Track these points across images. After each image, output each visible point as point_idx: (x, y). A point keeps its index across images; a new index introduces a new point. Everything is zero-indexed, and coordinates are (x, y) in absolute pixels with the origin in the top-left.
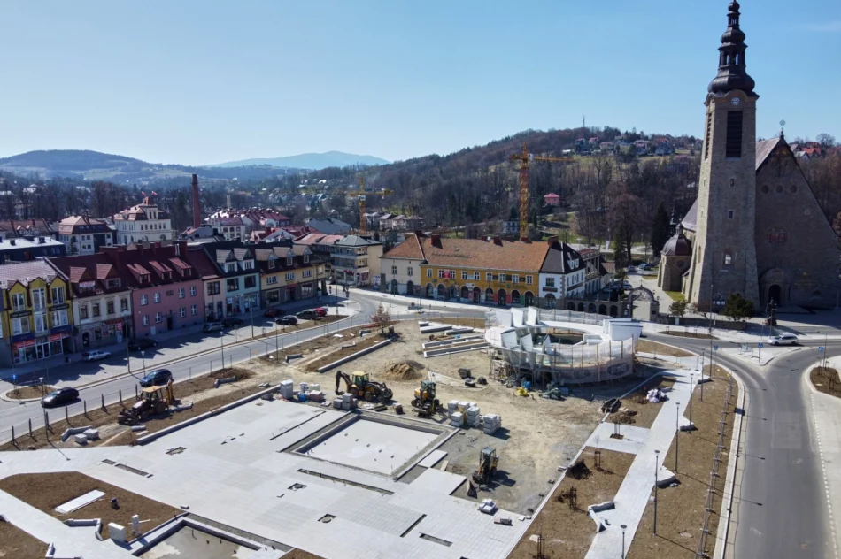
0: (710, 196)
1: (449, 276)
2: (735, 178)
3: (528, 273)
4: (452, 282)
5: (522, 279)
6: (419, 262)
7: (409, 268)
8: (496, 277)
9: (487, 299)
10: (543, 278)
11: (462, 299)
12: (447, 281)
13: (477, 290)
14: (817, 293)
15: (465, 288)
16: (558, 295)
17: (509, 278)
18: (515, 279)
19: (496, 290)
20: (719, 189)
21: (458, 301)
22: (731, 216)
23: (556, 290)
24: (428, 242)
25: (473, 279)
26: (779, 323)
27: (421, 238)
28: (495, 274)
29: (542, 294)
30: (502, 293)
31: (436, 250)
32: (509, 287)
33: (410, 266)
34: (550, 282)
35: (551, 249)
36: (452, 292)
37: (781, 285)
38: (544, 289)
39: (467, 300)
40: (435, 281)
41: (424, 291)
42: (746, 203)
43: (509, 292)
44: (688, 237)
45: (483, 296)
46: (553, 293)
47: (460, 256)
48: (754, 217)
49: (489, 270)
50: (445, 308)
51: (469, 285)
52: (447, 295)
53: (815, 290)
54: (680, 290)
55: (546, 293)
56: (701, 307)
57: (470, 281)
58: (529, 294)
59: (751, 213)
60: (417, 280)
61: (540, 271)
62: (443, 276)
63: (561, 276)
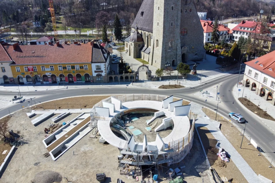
0: (164, 15)
1: (32, 70)
2: (173, 6)
3: (84, 64)
4: (36, 74)
5: (81, 67)
6: (8, 64)
7: (2, 68)
8: (65, 68)
9: (61, 80)
10: (94, 66)
11: (45, 82)
12: (31, 73)
13: (53, 76)
14: (196, 54)
15: (45, 76)
16: (103, 74)
17: (73, 67)
18: (77, 67)
19: (66, 75)
20: (167, 12)
21: (42, 84)
22: (172, 25)
23: (102, 72)
24: (11, 49)
25: (50, 70)
27: (5, 47)
28: (64, 66)
29: (95, 74)
30: (70, 76)
31: (18, 53)
32: (74, 73)
33: (3, 66)
34: (98, 68)
35: (93, 48)
36: (36, 78)
37: (186, 53)
38: (95, 72)
39: (47, 82)
40: (23, 74)
41: (16, 81)
42: (177, 18)
43: (74, 75)
45: (58, 79)
46: (100, 73)
47: (38, 56)
48: (180, 25)
49: (59, 64)
51: (47, 74)
52: (35, 82)
54: (141, 58)
55: (97, 73)
57: (47, 72)
58: (87, 76)
60: (9, 74)
61: (92, 62)
62: (29, 70)
63: (104, 64)
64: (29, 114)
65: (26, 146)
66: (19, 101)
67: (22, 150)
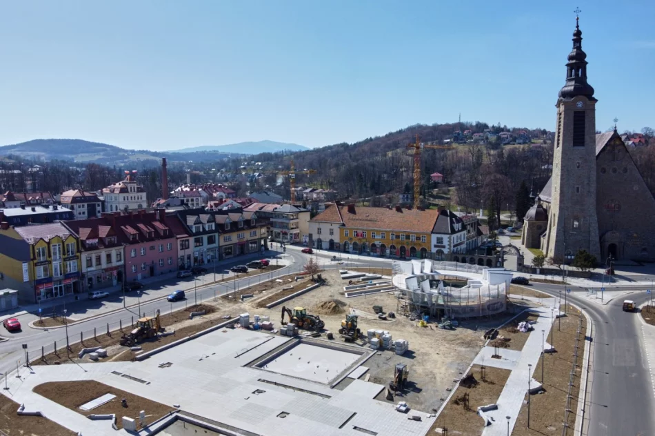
0: (562, 175)
1: (361, 236)
2: (580, 162)
3: (423, 233)
4: (364, 240)
5: (418, 238)
6: (338, 225)
7: (331, 230)
8: (398, 237)
9: (391, 253)
10: (434, 238)
11: (372, 253)
12: (360, 239)
13: (383, 246)
14: (644, 250)
15: (374, 245)
16: (446, 251)
17: (408, 237)
18: (413, 238)
19: (399, 247)
20: (568, 171)
21: (369, 255)
22: (578, 191)
23: (444, 247)
24: (346, 209)
25: (380, 237)
26: (617, 272)
27: (340, 207)
28: (398, 234)
29: (434, 250)
30: (403, 249)
31: (352, 216)
32: (408, 245)
33: (331, 227)
34: (440, 241)
35: (441, 216)
36: (364, 248)
37: (617, 244)
38: (435, 246)
39: (375, 254)
40: (351, 239)
41: (342, 248)
42: (589, 181)
43: (408, 248)
44: (545, 207)
45: (388, 251)
46: (443, 249)
47: (370, 220)
48: (595, 192)
49: (392, 231)
50: (359, 260)
51: (377, 243)
52: (360, 250)
53: (643, 247)
54: (539, 247)
55: (437, 249)
56: (556, 260)
57: (378, 240)
58: (424, 250)
59: (593, 188)
60: (337, 239)
61: (432, 232)
62: (357, 235)
63: (448, 236)
64: (341, 271)
65: (328, 287)
66: (336, 262)
67: (323, 288)
